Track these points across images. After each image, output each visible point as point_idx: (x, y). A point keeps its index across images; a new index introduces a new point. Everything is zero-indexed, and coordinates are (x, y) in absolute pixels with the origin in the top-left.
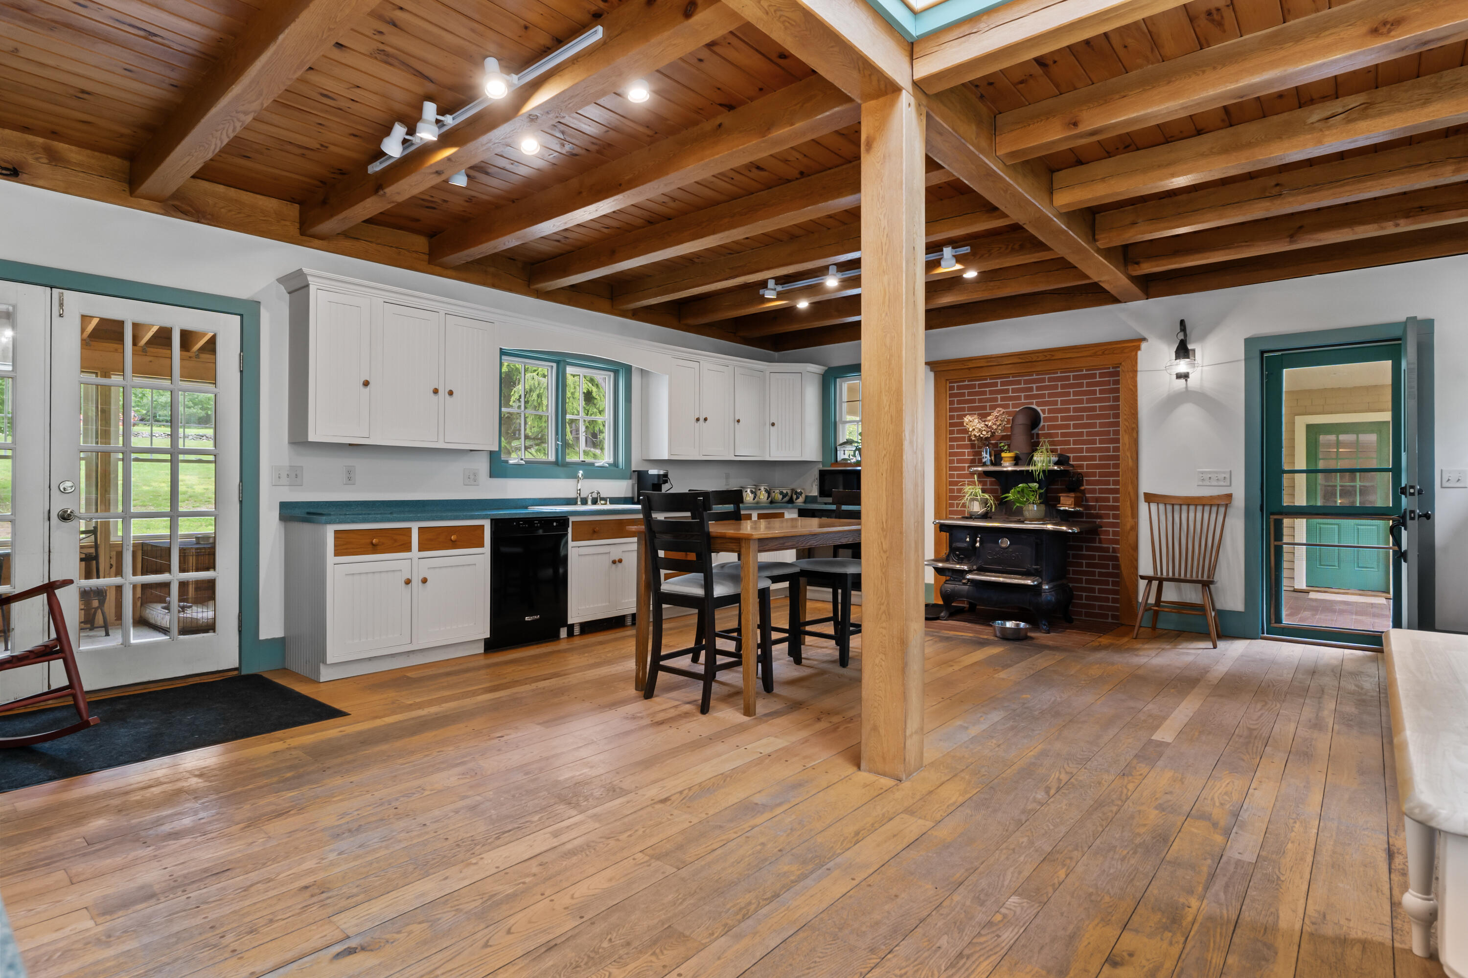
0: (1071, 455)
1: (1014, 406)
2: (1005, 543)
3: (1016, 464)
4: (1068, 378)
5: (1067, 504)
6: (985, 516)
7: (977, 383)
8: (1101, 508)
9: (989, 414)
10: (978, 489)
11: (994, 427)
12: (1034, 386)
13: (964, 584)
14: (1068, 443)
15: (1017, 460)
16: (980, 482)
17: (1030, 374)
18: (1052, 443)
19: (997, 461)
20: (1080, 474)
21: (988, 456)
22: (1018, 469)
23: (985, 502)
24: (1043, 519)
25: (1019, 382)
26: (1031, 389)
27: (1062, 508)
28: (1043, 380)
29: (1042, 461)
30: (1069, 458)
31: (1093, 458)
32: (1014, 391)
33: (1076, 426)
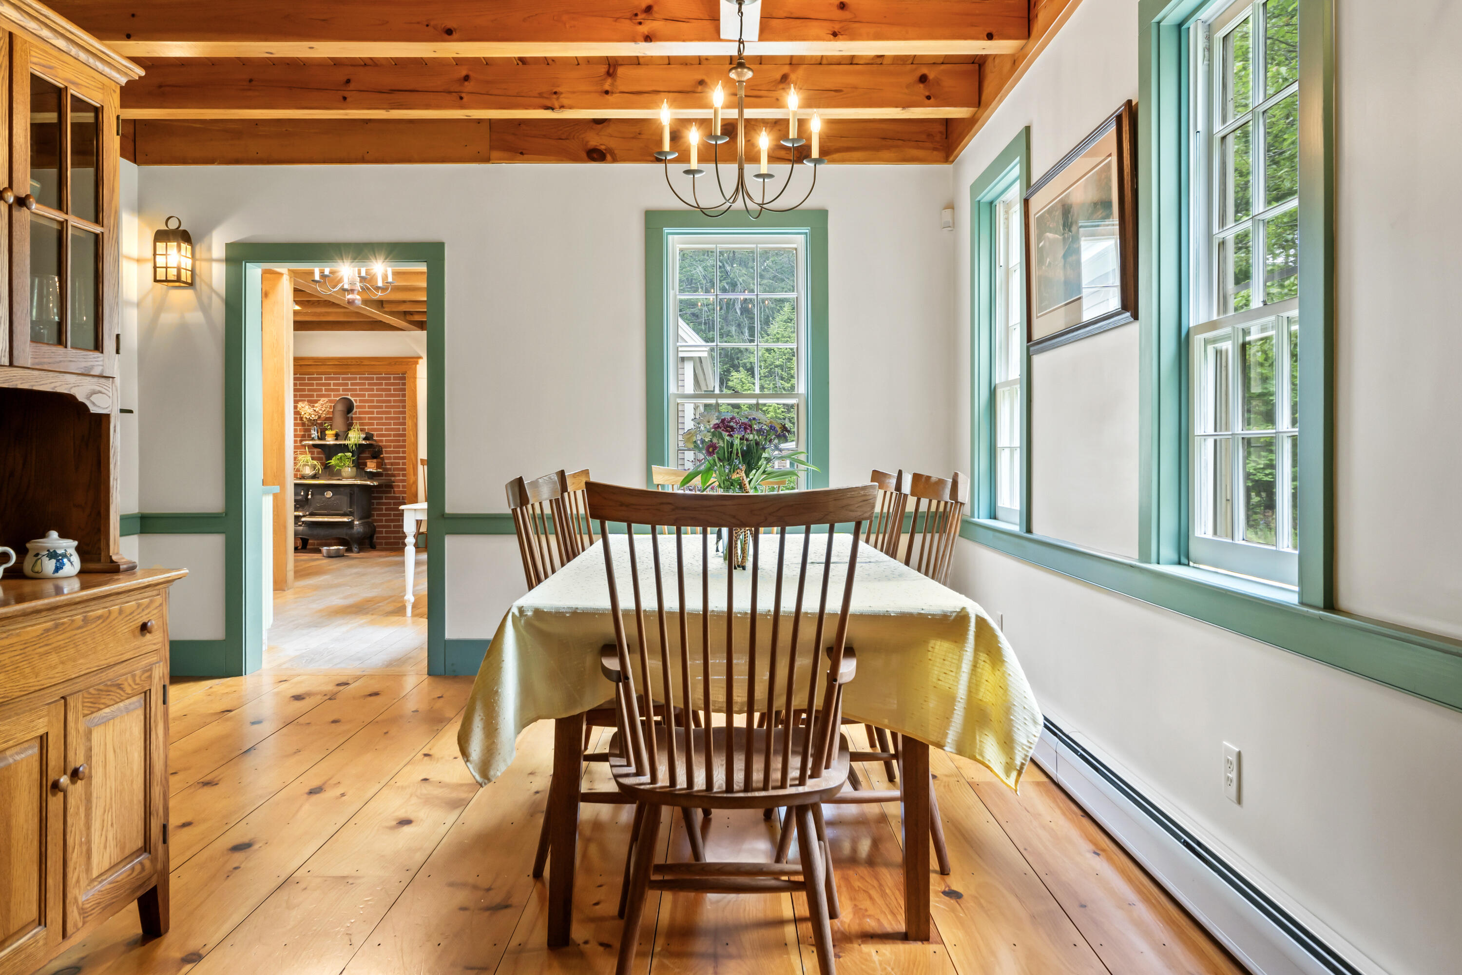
0: (375, 433)
1: (335, 396)
2: (329, 494)
3: (336, 439)
4: (372, 379)
5: (371, 466)
6: (314, 477)
7: (306, 376)
8: (395, 469)
9: (316, 402)
10: (308, 457)
11: (321, 412)
12: (349, 382)
13: (300, 526)
14: (372, 424)
15: (337, 436)
16: (309, 452)
17: (346, 373)
18: (361, 424)
19: (322, 437)
20: (380, 446)
21: (316, 433)
22: (338, 442)
23: (314, 467)
24: (355, 478)
25: (338, 379)
26: (347, 384)
27: (368, 470)
28: (355, 379)
29: (355, 437)
30: (373, 435)
31: (390, 435)
32: (334, 385)
33: (378, 413)
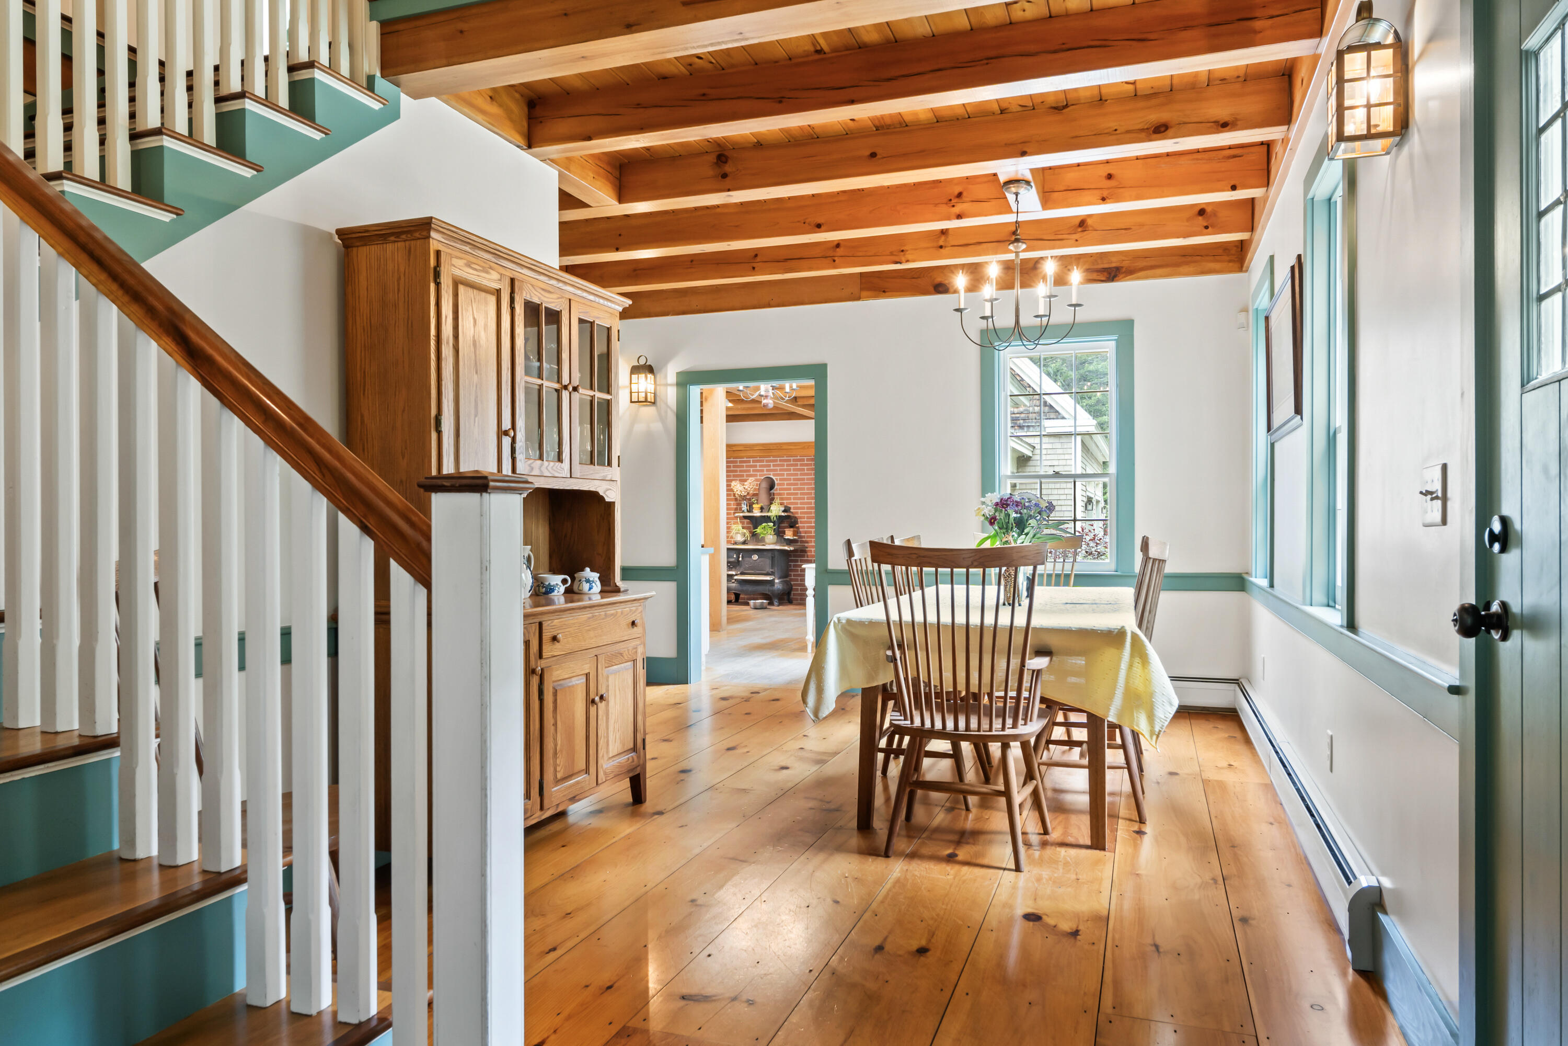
0: (792, 506)
1: (761, 475)
2: (755, 557)
3: (761, 512)
4: (789, 460)
5: (789, 534)
6: (744, 543)
7: (738, 460)
8: (808, 537)
9: (745, 481)
10: (740, 526)
11: (749, 489)
12: (772, 464)
13: (733, 582)
14: (790, 499)
15: (762, 509)
16: (740, 522)
17: (769, 456)
18: (781, 499)
19: (750, 511)
20: (795, 517)
21: (745, 506)
22: (763, 514)
23: (744, 535)
24: (775, 543)
25: (763, 461)
26: (769, 466)
27: (786, 538)
28: (776, 461)
29: (776, 510)
30: (790, 508)
31: (803, 508)
32: (760, 466)
33: (794, 489)
